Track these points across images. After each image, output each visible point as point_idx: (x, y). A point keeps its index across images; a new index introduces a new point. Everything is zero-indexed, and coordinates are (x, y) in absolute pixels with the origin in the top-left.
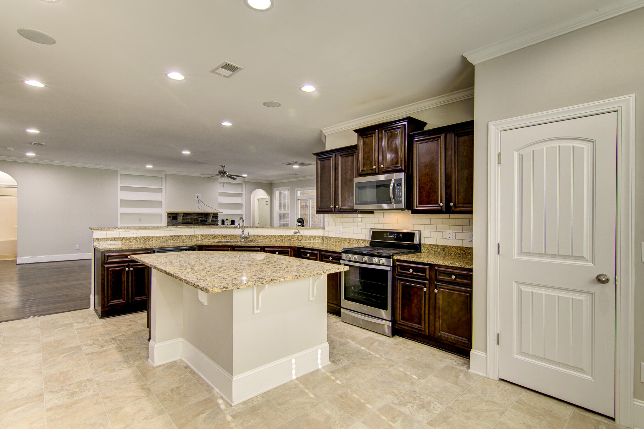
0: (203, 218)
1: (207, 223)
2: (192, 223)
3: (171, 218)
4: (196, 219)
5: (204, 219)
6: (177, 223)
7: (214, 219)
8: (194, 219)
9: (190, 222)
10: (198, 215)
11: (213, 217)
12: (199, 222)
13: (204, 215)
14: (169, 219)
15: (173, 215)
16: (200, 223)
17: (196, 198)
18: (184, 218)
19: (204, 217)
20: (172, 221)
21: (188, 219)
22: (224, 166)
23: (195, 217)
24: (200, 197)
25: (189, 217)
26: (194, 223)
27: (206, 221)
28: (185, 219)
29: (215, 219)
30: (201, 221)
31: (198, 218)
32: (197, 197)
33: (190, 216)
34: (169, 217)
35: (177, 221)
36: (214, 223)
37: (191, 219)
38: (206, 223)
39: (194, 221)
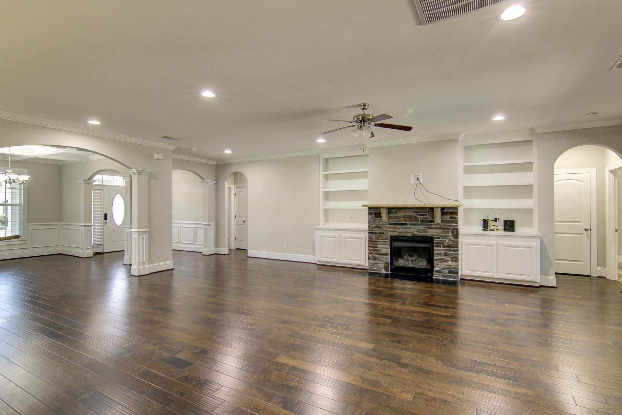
0: (426, 216)
1: (435, 225)
2: (406, 224)
3: (373, 216)
4: (413, 218)
5: (428, 217)
6: (381, 223)
7: (447, 217)
8: (410, 218)
9: (403, 222)
10: (417, 211)
11: (443, 214)
12: (419, 223)
13: (427, 211)
14: (370, 217)
15: (375, 211)
16: (420, 225)
17: (413, 181)
18: (392, 215)
19: (428, 214)
20: (374, 220)
21: (399, 218)
22: (364, 105)
23: (411, 214)
24: (421, 179)
25: (401, 214)
26: (410, 224)
27: (433, 221)
28: (395, 218)
29: (451, 218)
30: (422, 221)
31: (416, 216)
32: (417, 179)
33: (404, 212)
34: (370, 214)
35: (381, 221)
36: (447, 226)
37: (404, 217)
38: (432, 225)
39: (410, 222)
